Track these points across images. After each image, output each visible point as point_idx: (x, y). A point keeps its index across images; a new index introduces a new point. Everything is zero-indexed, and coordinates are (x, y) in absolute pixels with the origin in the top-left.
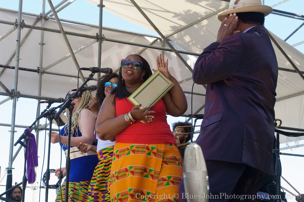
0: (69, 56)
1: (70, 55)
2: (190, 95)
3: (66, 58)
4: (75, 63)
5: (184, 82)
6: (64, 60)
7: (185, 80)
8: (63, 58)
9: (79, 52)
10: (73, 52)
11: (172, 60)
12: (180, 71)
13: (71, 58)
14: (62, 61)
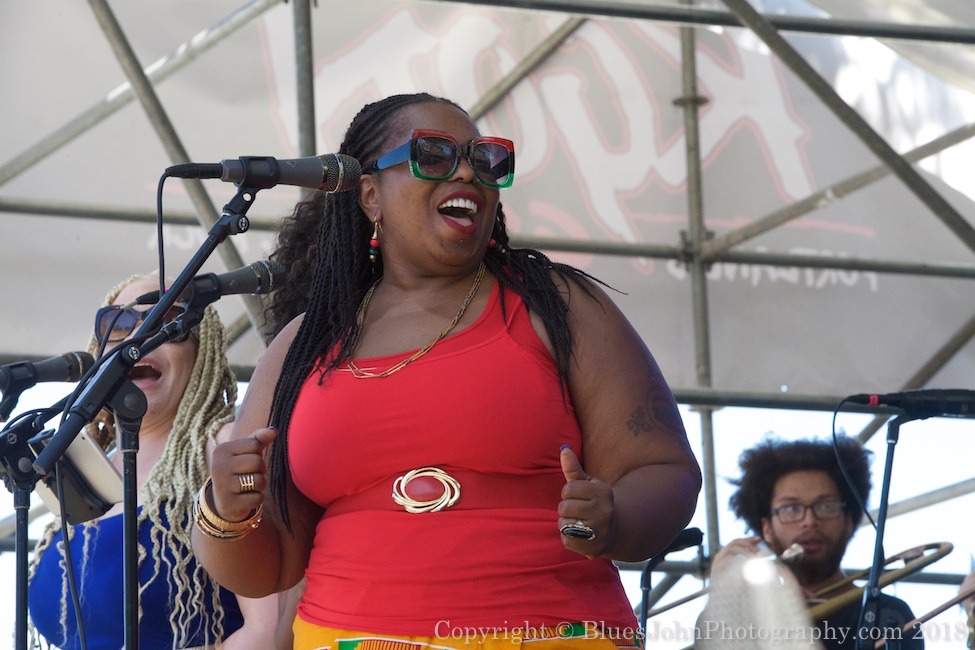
0: (126, 99)
1: (128, 91)
2: (867, 281)
3: (104, 112)
4: (163, 139)
5: (822, 202)
6: (96, 122)
7: (829, 194)
8: (89, 113)
9: (178, 67)
10: (148, 71)
11: (740, 75)
12: (798, 142)
13: (137, 112)
14: (84, 130)
